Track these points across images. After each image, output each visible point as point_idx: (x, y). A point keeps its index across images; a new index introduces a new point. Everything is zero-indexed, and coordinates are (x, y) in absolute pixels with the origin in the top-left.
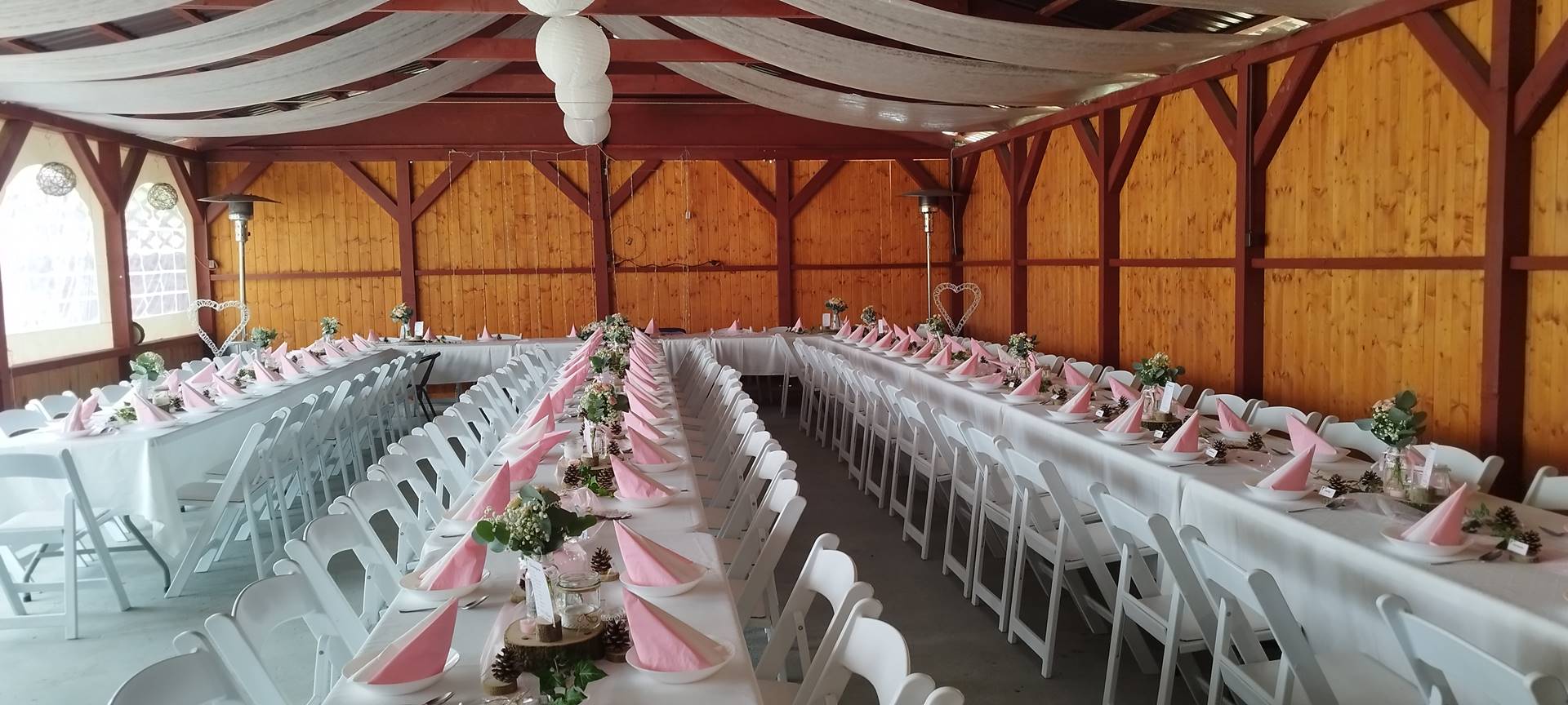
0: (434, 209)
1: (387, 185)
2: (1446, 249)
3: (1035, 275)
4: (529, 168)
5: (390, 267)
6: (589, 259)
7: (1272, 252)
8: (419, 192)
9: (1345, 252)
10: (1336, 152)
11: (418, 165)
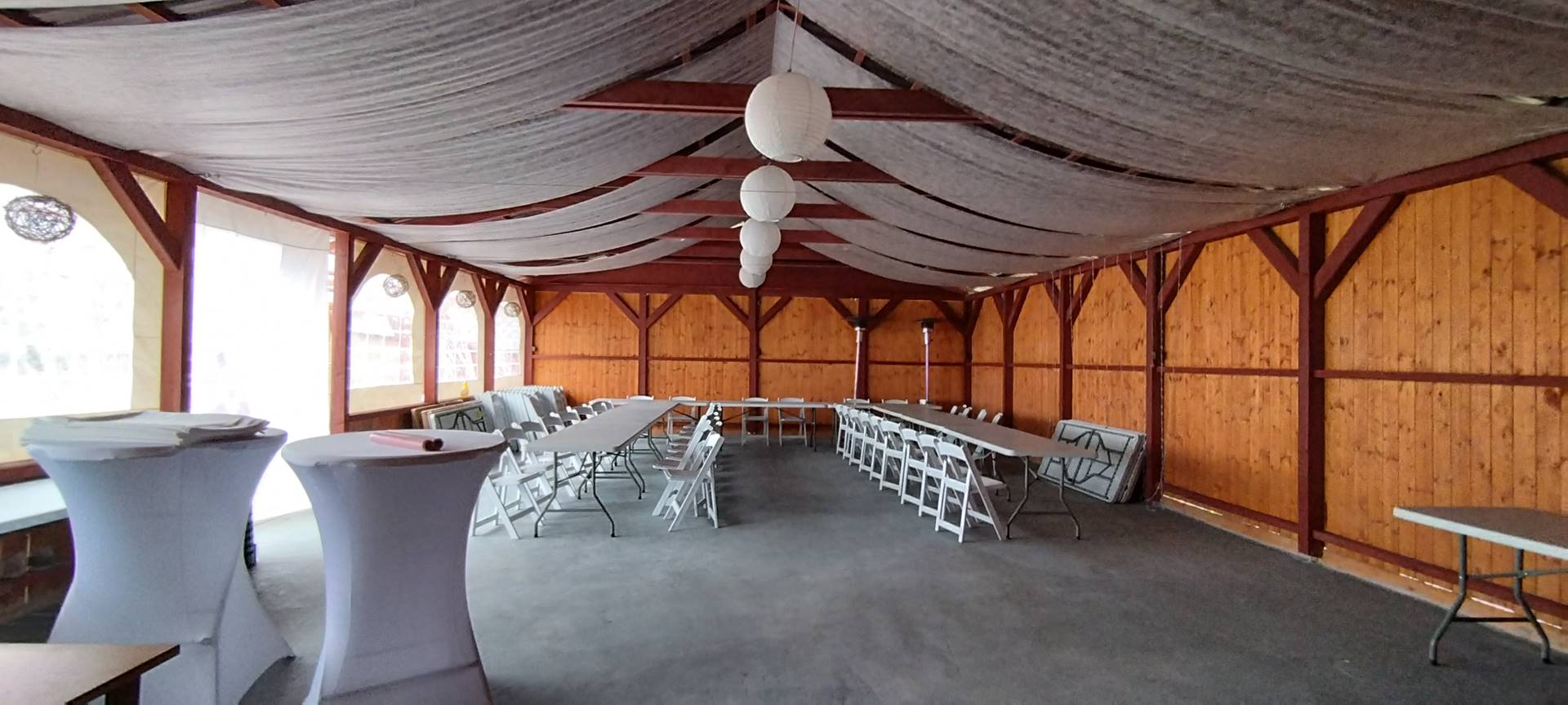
0: (658, 322)
1: (632, 306)
2: (1276, 364)
3: (1018, 373)
4: (714, 299)
5: (632, 354)
6: (746, 353)
7: (1170, 363)
8: (651, 312)
9: (1213, 365)
10: (1208, 306)
11: (652, 295)
